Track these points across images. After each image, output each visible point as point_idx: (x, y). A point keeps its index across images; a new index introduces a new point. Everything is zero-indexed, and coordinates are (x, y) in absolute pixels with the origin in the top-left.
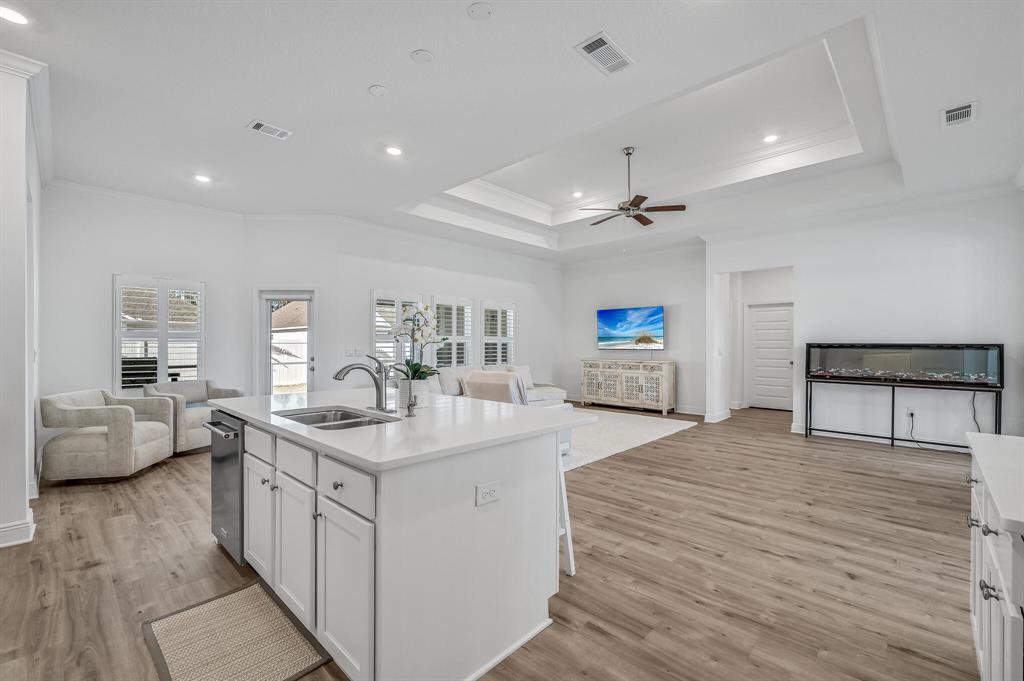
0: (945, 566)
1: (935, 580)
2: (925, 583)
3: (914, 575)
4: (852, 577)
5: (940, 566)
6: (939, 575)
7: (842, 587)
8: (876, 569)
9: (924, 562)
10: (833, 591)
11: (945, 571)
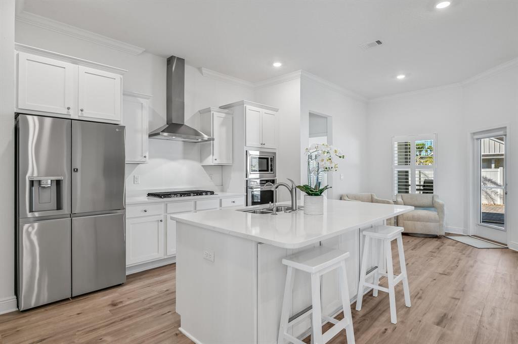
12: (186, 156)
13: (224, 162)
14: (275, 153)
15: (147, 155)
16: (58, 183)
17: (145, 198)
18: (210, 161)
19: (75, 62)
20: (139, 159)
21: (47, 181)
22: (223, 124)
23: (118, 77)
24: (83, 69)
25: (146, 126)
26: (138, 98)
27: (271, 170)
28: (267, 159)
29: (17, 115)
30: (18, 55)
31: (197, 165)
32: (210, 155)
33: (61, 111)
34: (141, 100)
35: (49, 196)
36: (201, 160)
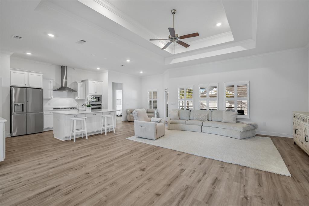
0: (20, 182)
1: (20, 176)
2: (23, 173)
3: (27, 173)
4: (40, 164)
5: (22, 181)
6: (20, 178)
7: (39, 161)
8: (37, 168)
9: (28, 178)
10: (40, 160)
11: (19, 180)
12: (68, 96)
13: (82, 98)
14: (101, 96)
15: (52, 97)
16: (23, 105)
17: (53, 109)
18: (77, 98)
19: (27, 72)
20: (50, 98)
21: (19, 104)
22: (81, 86)
23: (41, 75)
24: (30, 73)
25: (52, 88)
26: (49, 80)
27: (100, 101)
28: (98, 97)
29: (10, 87)
30: (10, 71)
31: (72, 100)
32: (76, 96)
33: (23, 85)
34: (51, 80)
35: (20, 108)
36: (74, 98)
